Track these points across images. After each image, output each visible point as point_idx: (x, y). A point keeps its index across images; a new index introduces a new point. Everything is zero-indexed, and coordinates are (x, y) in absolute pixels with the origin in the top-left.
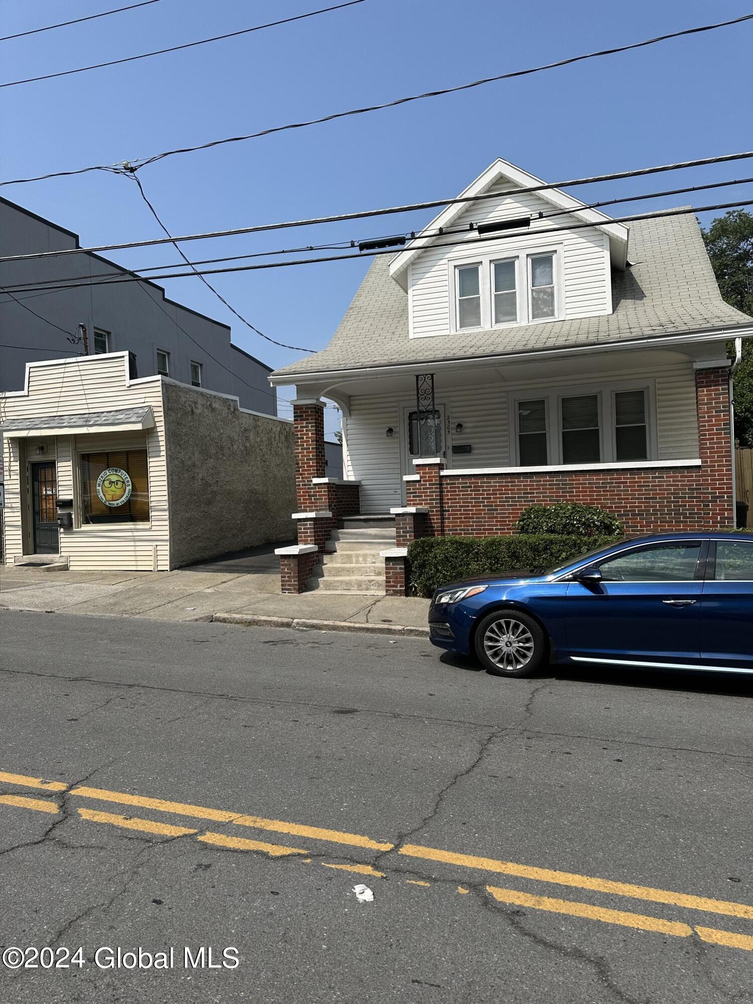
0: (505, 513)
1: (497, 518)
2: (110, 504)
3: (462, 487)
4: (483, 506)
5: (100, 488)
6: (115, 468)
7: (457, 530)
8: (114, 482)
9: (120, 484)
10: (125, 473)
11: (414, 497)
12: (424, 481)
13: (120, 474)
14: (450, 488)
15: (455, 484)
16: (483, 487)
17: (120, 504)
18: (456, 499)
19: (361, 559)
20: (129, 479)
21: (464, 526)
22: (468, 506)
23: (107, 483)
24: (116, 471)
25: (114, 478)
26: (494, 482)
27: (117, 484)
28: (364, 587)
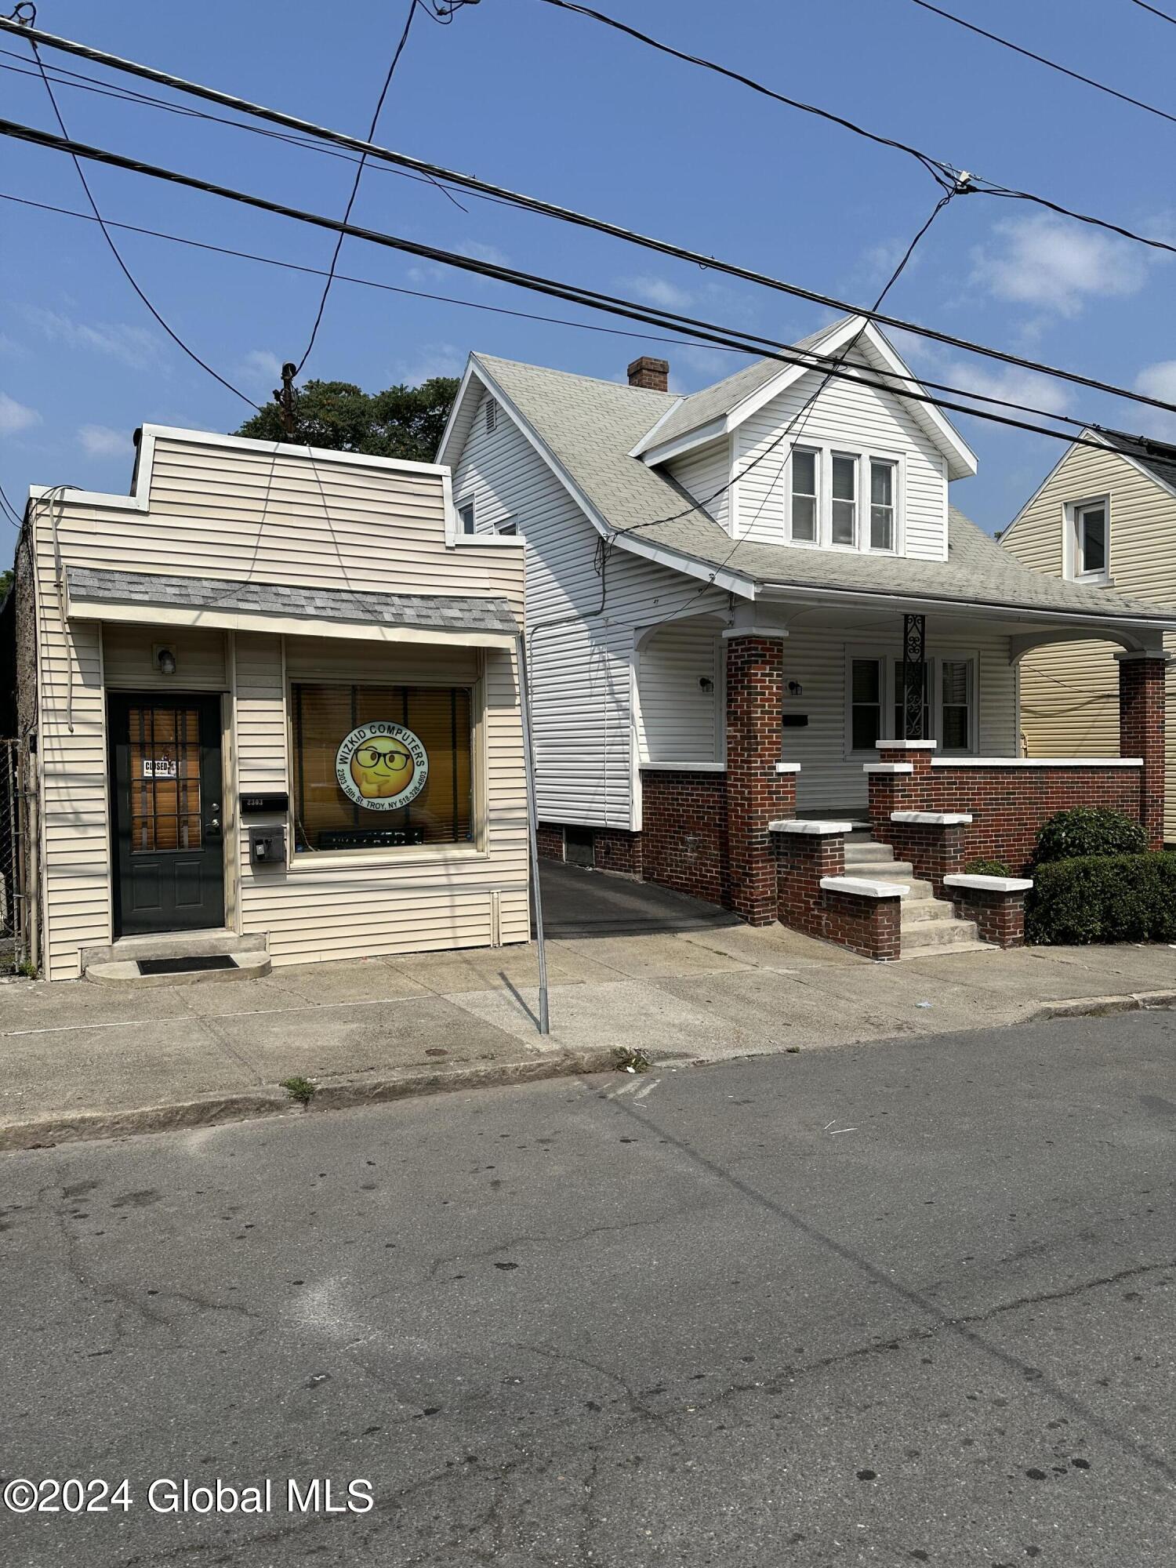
0: (989, 820)
2: (373, 805)
5: (346, 768)
6: (386, 724)
8: (385, 755)
9: (399, 761)
10: (413, 735)
12: (915, 773)
13: (399, 737)
14: (937, 784)
17: (399, 805)
18: (940, 800)
20: (422, 749)
23: (365, 757)
24: (390, 730)
25: (384, 746)
26: (979, 778)
27: (392, 760)
28: (947, 937)
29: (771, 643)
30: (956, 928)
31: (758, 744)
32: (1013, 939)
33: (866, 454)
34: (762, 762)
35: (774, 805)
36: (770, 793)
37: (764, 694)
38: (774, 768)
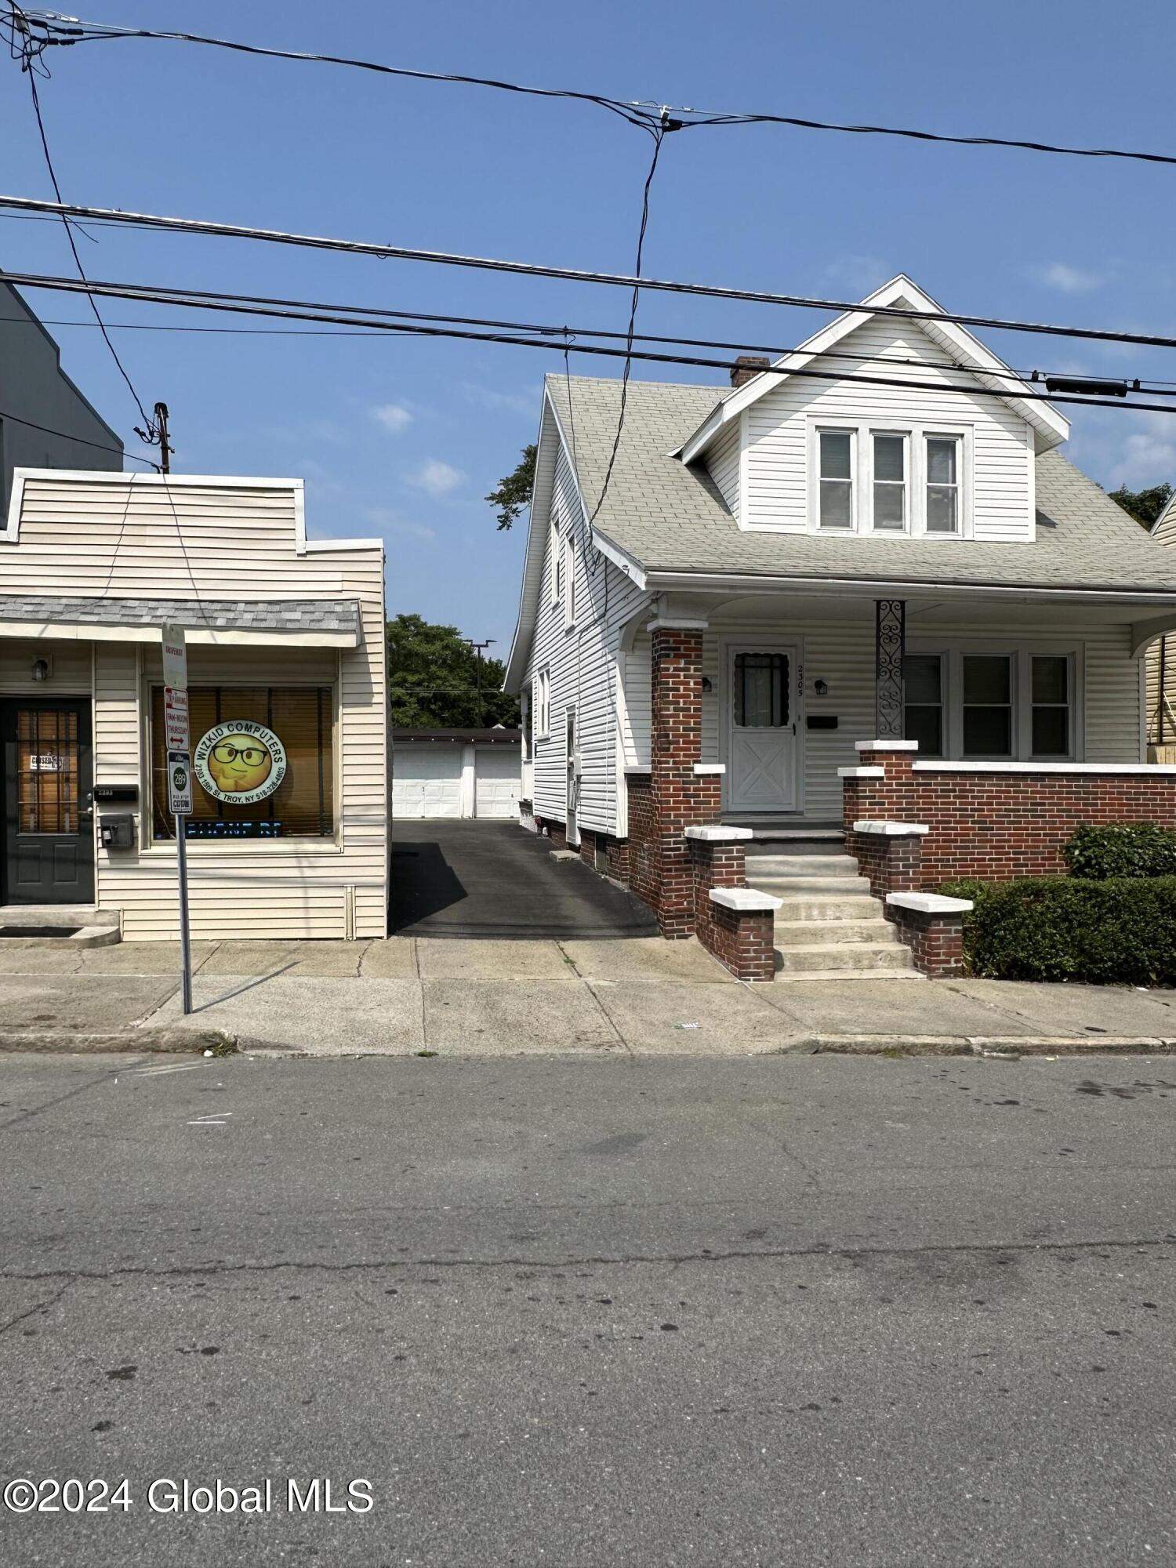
0: (1004, 835)
1: (992, 841)
2: (229, 798)
3: (942, 791)
4: (973, 822)
5: (204, 763)
6: (244, 723)
7: (930, 860)
8: (242, 752)
9: (256, 758)
10: (271, 733)
11: (870, 804)
12: (888, 778)
13: (257, 735)
14: (924, 791)
15: (930, 784)
16: (973, 791)
17: (256, 799)
18: (930, 810)
19: (815, 912)
20: (280, 746)
21: (943, 854)
22: (949, 822)
23: (222, 753)
24: (248, 728)
25: (241, 743)
26: (990, 785)
27: (249, 756)
28: (866, 962)
29: (686, 636)
30: (881, 952)
31: (670, 743)
32: (944, 969)
33: (918, 430)
34: (675, 762)
35: (691, 809)
36: (685, 796)
37: (678, 690)
38: (692, 769)
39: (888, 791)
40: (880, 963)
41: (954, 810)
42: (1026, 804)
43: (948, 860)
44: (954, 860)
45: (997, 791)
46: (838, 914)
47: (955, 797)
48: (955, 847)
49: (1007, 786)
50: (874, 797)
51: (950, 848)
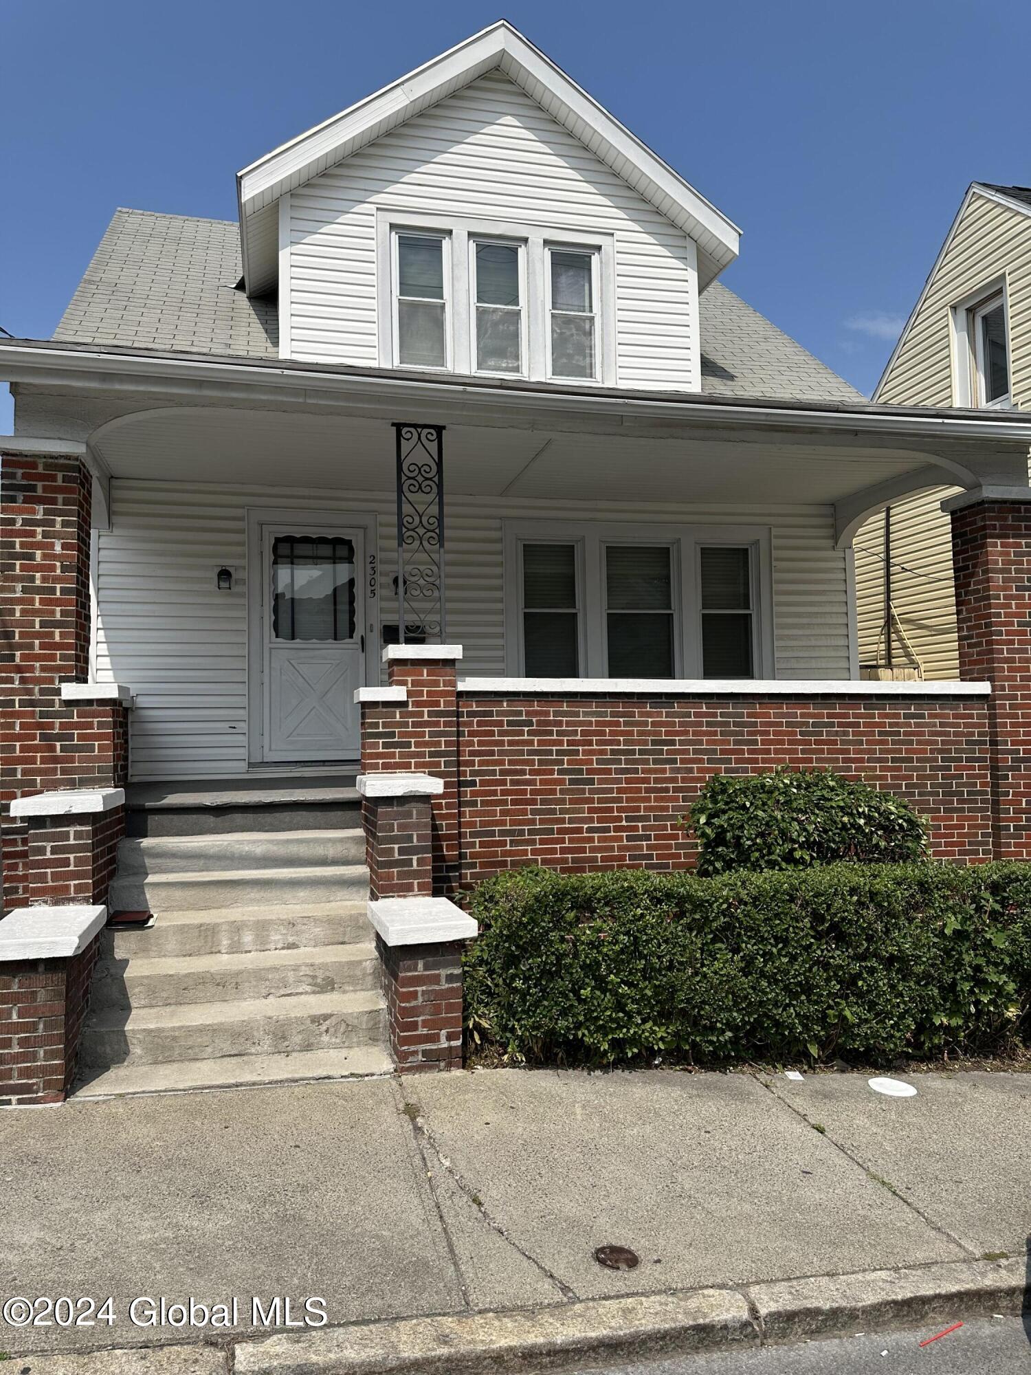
0: (611, 791)
1: (591, 801)
3: (510, 723)
4: (561, 772)
7: (492, 833)
11: (386, 745)
12: (416, 704)
14: (479, 724)
15: (490, 714)
16: (560, 723)
18: (492, 753)
19: (248, 938)
21: (513, 823)
22: (523, 772)
26: (585, 714)
28: (297, 1039)
29: (47, 467)
32: (425, 1053)
33: (536, 237)
34: (25, 681)
35: (56, 759)
36: (46, 738)
37: (30, 557)
38: (58, 693)
39: (415, 725)
40: (325, 1038)
41: (531, 753)
42: (645, 743)
43: (522, 832)
44: (531, 832)
45: (598, 723)
46: (291, 939)
47: (530, 733)
48: (534, 812)
49: (613, 714)
50: (392, 735)
51: (524, 812)
